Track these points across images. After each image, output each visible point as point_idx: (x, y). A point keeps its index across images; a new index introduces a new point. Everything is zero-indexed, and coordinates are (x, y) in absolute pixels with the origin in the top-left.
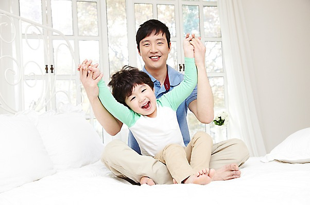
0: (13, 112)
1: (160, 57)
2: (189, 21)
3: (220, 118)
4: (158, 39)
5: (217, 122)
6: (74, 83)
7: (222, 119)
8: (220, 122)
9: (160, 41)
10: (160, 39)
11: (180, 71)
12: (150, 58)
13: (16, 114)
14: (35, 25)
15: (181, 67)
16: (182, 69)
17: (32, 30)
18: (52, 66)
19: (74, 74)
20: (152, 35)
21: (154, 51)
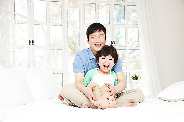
2: (119, 14)
3: (136, 75)
5: (134, 78)
6: (46, 51)
7: (137, 76)
8: (136, 78)
9: (101, 36)
12: (95, 45)
13: (13, 68)
14: (25, 17)
15: (112, 43)
17: (23, 19)
18: (33, 40)
19: (46, 46)
20: (97, 32)
21: (97, 41)
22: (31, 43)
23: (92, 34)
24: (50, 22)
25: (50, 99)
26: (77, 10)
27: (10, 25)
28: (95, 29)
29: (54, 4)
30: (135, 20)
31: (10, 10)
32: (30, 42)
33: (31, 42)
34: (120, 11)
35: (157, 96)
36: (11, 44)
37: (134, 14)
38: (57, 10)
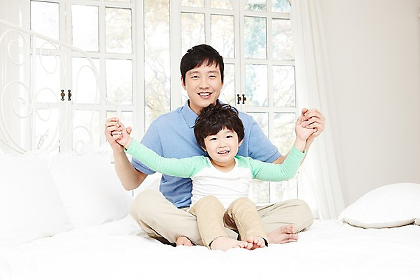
0: (21, 151)
1: (211, 93)
2: (254, 36)
4: (211, 72)
9: (212, 74)
10: (213, 72)
11: (238, 103)
12: (199, 94)
13: (25, 154)
14: (53, 42)
15: (239, 99)
16: (241, 102)
17: (49, 46)
18: (69, 91)
19: (98, 103)
20: (203, 66)
21: (204, 86)
22: (66, 97)
23: (192, 70)
24: (106, 52)
25: (106, 222)
26: (163, 27)
27: (21, 57)
28: (199, 59)
29: (114, 13)
30: (285, 49)
31: (21, 25)
32: (63, 95)
33: (66, 95)
34: (257, 30)
35: (341, 217)
36: (21, 101)
37: (281, 38)
38: (122, 27)
